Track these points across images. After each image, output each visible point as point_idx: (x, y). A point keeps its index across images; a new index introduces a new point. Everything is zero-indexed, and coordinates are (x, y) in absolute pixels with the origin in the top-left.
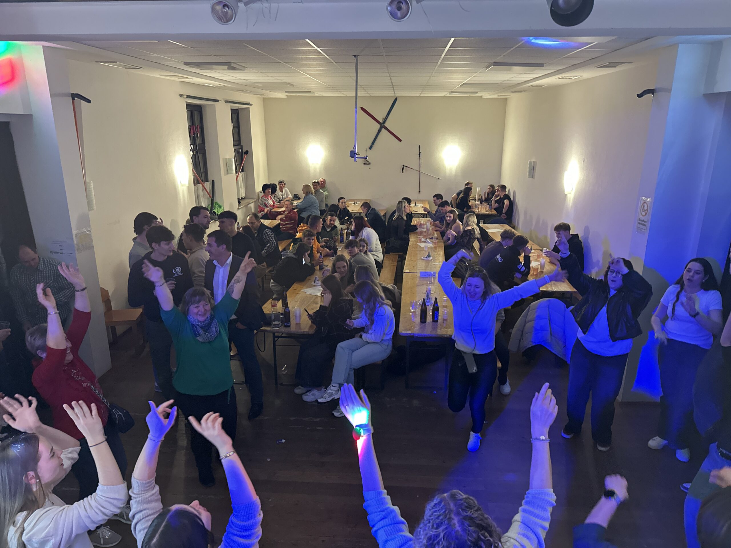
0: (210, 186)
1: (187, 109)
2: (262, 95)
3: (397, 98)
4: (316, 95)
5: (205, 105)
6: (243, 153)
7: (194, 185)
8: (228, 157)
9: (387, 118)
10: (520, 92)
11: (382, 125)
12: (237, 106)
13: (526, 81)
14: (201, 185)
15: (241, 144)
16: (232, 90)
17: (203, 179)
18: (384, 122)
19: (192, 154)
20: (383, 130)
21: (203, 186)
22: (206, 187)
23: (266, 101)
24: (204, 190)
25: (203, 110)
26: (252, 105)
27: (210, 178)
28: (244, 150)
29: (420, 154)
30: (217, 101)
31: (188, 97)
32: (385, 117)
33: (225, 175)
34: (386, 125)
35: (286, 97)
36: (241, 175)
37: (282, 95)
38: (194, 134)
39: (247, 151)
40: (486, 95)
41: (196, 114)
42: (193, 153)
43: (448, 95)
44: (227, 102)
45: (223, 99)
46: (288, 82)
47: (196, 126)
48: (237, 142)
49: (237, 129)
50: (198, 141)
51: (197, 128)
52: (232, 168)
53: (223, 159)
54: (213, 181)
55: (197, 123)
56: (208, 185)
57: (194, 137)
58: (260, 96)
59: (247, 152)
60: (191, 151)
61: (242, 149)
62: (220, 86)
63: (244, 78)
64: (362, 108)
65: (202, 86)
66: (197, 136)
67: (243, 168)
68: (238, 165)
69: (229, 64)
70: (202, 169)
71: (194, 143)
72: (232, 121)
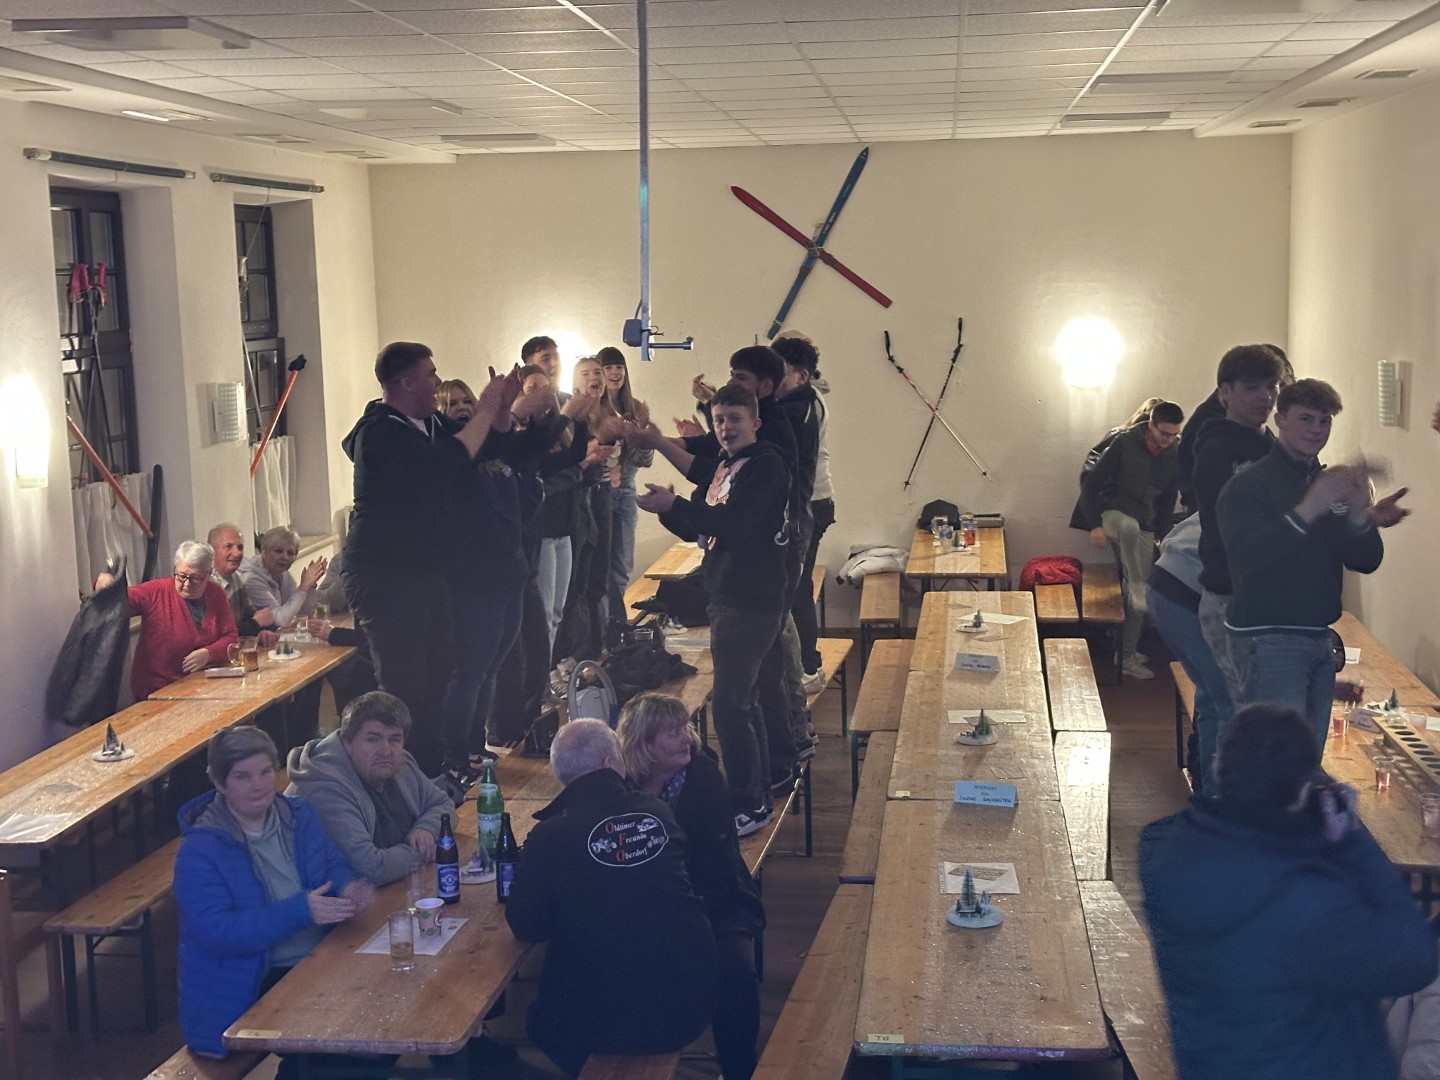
0: (146, 488)
1: (54, 203)
2: (362, 155)
3: (867, 150)
4: (560, 147)
5: (131, 192)
6: (287, 367)
7: (79, 482)
8: (220, 380)
9: (832, 224)
10: (1328, 103)
11: (816, 251)
12: (259, 196)
13: (1338, 57)
14: (104, 485)
15: (280, 335)
16: (239, 135)
17: (118, 461)
18: (823, 237)
19: (76, 369)
20: (821, 269)
21: (117, 493)
22: (126, 491)
23: (379, 178)
24: (119, 502)
25: (125, 208)
26: (322, 189)
27: (148, 461)
28: (291, 355)
30: (179, 174)
31: (57, 157)
32: (823, 222)
33: (204, 446)
34: (831, 247)
35: (451, 160)
36: (275, 450)
37: (433, 153)
38: (85, 295)
39: (301, 357)
40: (1210, 125)
41: (97, 223)
42: (79, 365)
43: (1060, 130)
44: (218, 177)
45: (205, 168)
46: (434, 95)
47: (96, 266)
48: (264, 327)
49: (263, 281)
50: (104, 321)
51: (98, 272)
52: (229, 422)
53: (199, 388)
54: (158, 470)
55: (100, 256)
56: (135, 486)
57: (84, 307)
58: (354, 158)
59: (299, 364)
60: (68, 356)
61: (281, 349)
62: (186, 117)
63: (267, 83)
64: (739, 193)
65: (116, 121)
66: (97, 302)
67: (285, 419)
68: (262, 409)
69: (179, 22)
70: (115, 430)
71: (85, 332)
72: (242, 250)
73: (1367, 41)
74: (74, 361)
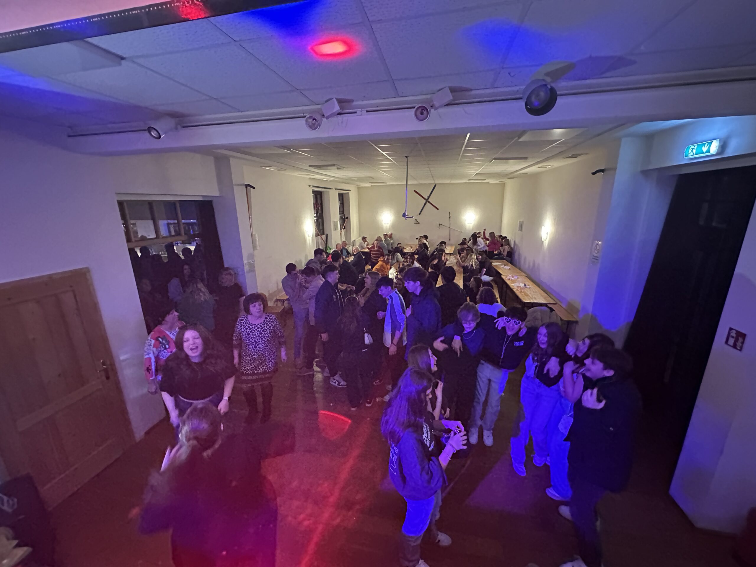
1: (313, 193)
2: (357, 185)
3: (436, 185)
4: (388, 184)
5: (323, 191)
7: (316, 236)
8: (336, 220)
9: (430, 197)
10: (513, 178)
11: (427, 201)
12: (342, 192)
13: (517, 171)
14: (320, 237)
15: (344, 213)
16: (339, 182)
17: (322, 233)
18: (428, 198)
20: (428, 203)
21: (321, 237)
23: (359, 188)
24: (322, 240)
25: (322, 194)
26: (351, 191)
27: (325, 233)
28: (346, 217)
29: (450, 217)
30: (331, 189)
31: (314, 186)
32: (428, 195)
33: (334, 231)
34: (429, 200)
35: (370, 186)
36: (343, 231)
37: (368, 185)
38: (317, 208)
40: (492, 181)
41: (318, 196)
43: (468, 182)
44: (336, 189)
45: (334, 188)
46: (370, 176)
48: (342, 212)
49: (342, 205)
50: (320, 212)
51: (319, 204)
52: (338, 227)
53: (333, 221)
54: (327, 234)
55: (319, 202)
56: (324, 237)
57: (317, 209)
58: (356, 186)
60: (315, 217)
61: (344, 216)
62: (332, 180)
63: (345, 174)
64: (415, 191)
65: (322, 180)
66: (319, 209)
67: (345, 227)
68: (342, 225)
69: (334, 165)
70: (321, 228)
71: (317, 213)
72: (339, 201)
73: (522, 168)
74: (315, 218)
